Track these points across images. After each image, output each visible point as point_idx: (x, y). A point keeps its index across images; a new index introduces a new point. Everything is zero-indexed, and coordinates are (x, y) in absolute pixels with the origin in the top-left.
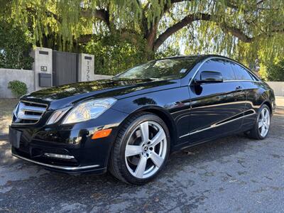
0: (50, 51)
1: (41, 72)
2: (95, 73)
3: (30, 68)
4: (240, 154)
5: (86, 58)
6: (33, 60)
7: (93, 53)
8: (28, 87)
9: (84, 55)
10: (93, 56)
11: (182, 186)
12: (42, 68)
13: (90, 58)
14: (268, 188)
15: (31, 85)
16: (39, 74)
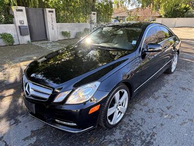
0: (23, 8)
1: (20, 25)
2: (57, 22)
3: (12, 23)
4: (163, 90)
5: (50, 11)
6: (13, 17)
7: (53, 7)
8: (13, 37)
9: (48, 10)
10: (54, 10)
11: (139, 124)
12: (21, 22)
13: (52, 12)
14: (187, 121)
15: (15, 35)
16: (19, 27)
